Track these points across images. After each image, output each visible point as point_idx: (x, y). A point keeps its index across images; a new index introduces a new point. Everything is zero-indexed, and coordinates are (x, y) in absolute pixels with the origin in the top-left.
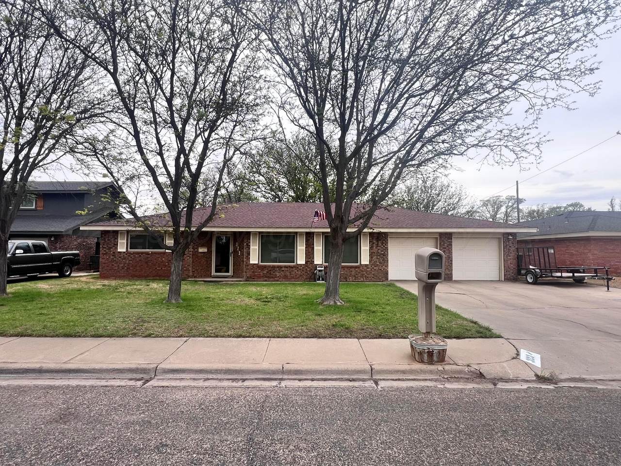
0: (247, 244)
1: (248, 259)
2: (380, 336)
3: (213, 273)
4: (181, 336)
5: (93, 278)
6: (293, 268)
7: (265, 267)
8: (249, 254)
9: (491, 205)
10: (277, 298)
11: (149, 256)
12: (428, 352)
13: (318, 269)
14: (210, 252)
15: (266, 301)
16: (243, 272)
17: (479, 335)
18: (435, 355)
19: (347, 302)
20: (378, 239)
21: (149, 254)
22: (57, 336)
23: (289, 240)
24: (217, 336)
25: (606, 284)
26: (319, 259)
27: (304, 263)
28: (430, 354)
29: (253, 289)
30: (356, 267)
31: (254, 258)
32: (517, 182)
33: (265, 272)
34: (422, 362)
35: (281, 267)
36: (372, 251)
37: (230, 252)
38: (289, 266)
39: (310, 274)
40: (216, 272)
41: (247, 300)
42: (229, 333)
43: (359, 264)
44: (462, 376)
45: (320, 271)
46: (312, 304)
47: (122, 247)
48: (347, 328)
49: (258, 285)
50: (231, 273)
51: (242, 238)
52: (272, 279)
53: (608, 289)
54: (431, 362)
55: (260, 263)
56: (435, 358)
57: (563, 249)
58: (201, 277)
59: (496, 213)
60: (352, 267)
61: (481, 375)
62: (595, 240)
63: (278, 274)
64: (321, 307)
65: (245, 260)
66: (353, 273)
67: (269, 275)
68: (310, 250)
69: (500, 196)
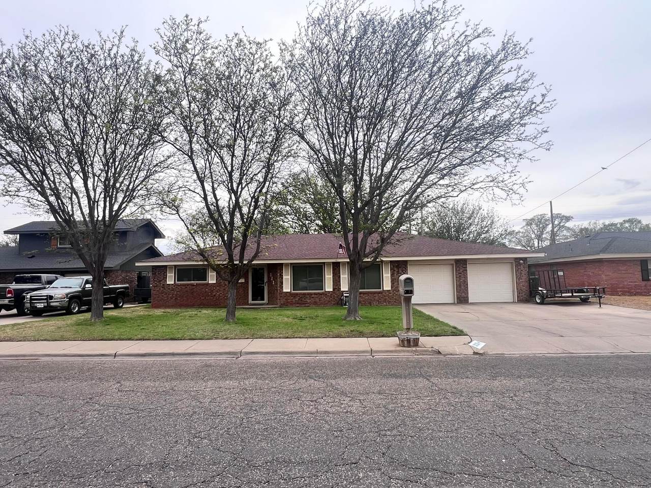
0: (280, 275)
1: (282, 288)
2: (383, 336)
3: (250, 301)
4: (248, 338)
5: (144, 308)
6: (321, 294)
7: (297, 294)
8: (282, 283)
9: (536, 224)
10: (310, 317)
11: (194, 287)
12: (407, 340)
13: (344, 295)
14: (247, 282)
15: (301, 319)
16: (277, 299)
17: (453, 334)
18: (411, 342)
19: (365, 318)
20: (398, 267)
21: (194, 285)
22: (166, 340)
23: (317, 269)
24: (272, 338)
25: (598, 301)
26: (344, 287)
27: (332, 290)
28: (409, 341)
29: (289, 313)
30: (379, 293)
31: (287, 288)
32: (551, 202)
33: (297, 299)
34: (404, 346)
35: (311, 294)
36: (393, 278)
37: (265, 281)
38: (319, 293)
39: (337, 299)
40: (252, 300)
41: (286, 319)
42: (280, 336)
43: (381, 290)
44: (428, 353)
45: (346, 297)
46: (337, 320)
47: (170, 280)
48: (360, 332)
49: (292, 310)
50: (266, 301)
51: (276, 269)
52: (303, 306)
53: (600, 306)
54: (409, 346)
55: (292, 291)
56: (412, 344)
57: (582, 271)
58: (240, 305)
59: (542, 233)
60: (375, 293)
61: (439, 353)
62: (606, 261)
63: (309, 301)
64: (344, 322)
65: (278, 288)
66: (377, 298)
67: (300, 302)
68: (337, 278)
69: (545, 214)
